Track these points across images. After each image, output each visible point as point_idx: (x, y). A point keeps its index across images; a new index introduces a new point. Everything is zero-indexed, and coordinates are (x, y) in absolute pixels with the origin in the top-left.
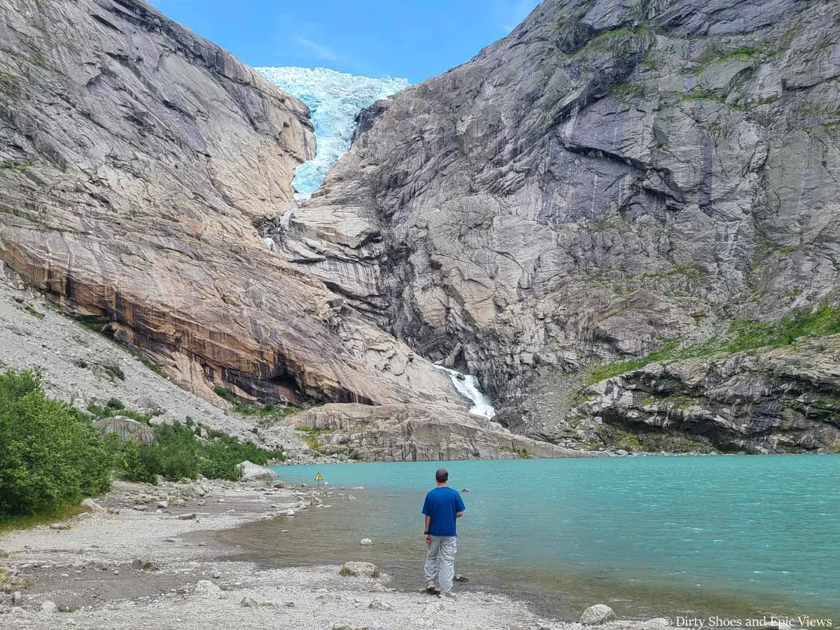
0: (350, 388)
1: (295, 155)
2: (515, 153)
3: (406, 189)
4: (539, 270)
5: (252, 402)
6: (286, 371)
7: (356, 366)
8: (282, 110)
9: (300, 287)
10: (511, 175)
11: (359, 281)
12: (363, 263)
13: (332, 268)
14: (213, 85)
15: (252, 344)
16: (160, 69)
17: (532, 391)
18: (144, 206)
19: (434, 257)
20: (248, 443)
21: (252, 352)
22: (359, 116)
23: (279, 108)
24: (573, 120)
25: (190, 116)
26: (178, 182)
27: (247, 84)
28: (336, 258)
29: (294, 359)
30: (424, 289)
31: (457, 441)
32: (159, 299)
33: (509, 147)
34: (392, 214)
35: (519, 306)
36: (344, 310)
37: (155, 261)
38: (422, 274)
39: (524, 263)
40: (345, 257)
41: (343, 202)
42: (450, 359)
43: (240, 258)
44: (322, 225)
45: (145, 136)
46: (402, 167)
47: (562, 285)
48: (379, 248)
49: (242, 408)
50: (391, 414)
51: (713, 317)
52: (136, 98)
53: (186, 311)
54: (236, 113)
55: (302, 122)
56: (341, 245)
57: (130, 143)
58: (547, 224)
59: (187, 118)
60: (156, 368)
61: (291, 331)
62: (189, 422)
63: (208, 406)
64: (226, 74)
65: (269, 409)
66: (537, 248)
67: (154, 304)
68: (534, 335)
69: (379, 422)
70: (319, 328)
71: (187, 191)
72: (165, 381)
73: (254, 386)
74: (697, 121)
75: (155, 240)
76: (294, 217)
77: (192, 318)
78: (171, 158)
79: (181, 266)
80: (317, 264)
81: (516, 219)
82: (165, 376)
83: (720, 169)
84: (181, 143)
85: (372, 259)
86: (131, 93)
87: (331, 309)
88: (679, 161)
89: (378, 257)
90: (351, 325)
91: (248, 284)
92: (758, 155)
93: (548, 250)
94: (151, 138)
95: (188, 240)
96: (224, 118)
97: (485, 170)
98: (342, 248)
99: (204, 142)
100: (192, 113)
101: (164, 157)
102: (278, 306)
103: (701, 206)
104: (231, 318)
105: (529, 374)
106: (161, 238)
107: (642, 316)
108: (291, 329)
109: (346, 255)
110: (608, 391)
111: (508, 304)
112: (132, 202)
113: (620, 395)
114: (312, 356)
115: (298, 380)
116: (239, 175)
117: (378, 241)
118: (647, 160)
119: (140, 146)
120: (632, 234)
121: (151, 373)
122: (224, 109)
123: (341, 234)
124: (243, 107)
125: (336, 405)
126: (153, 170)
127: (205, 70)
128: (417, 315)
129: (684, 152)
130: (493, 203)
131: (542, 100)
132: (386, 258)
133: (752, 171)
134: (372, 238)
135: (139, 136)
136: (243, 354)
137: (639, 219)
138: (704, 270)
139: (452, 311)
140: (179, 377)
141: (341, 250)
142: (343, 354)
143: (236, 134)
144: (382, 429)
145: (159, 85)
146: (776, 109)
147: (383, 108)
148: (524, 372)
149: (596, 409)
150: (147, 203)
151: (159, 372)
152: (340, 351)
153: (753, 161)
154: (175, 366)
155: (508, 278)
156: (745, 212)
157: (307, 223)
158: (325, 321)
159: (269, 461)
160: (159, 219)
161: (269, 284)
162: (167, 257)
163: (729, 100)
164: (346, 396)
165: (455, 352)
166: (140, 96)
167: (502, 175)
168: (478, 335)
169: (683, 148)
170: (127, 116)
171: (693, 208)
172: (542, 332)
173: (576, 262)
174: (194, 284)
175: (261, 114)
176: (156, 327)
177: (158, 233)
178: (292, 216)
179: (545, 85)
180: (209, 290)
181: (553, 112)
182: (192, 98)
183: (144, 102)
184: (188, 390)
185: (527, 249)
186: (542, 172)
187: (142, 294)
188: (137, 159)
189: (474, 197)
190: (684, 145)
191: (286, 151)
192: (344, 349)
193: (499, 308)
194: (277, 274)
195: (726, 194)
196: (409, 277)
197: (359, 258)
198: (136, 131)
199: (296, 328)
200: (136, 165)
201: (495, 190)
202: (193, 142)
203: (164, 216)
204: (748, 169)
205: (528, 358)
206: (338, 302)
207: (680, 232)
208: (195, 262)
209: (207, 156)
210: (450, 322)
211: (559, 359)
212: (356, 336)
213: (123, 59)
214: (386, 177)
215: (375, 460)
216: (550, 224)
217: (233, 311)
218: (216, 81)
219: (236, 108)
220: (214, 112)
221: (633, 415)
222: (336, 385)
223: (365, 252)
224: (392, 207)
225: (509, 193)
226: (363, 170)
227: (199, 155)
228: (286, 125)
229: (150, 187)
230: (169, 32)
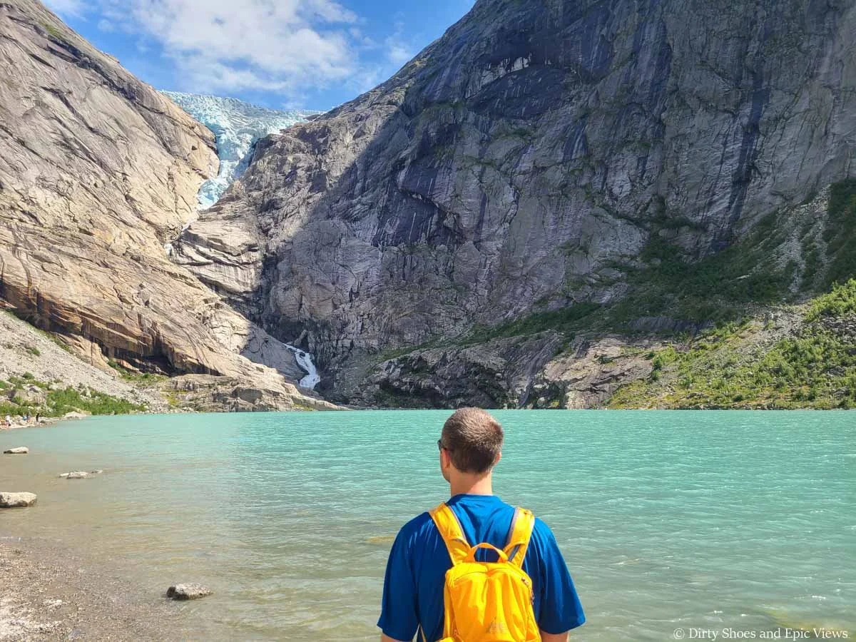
0: (206, 364)
1: (201, 172)
2: (363, 190)
3: (281, 212)
4: (366, 280)
5: (135, 372)
6: (161, 352)
7: (213, 348)
8: (192, 135)
9: (184, 288)
10: (359, 206)
11: (238, 281)
12: (241, 267)
13: (218, 269)
14: (133, 113)
15: (137, 331)
16: (87, 99)
17: (345, 366)
18: (66, 222)
19: (295, 266)
20: (122, 400)
21: (137, 338)
22: (255, 145)
23: (189, 134)
24: (406, 169)
25: (111, 140)
26: (96, 200)
27: (162, 113)
28: (220, 262)
29: (167, 343)
30: (285, 289)
31: (267, 399)
32: (70, 298)
33: (359, 185)
34: (269, 230)
35: (349, 305)
36: (217, 306)
37: (70, 269)
38: (285, 278)
39: (357, 274)
40: (228, 262)
41: (231, 218)
42: (298, 341)
43: (139, 265)
44: (212, 237)
45: (71, 158)
46: (280, 194)
47: (380, 291)
48: (256, 256)
49: (127, 375)
50: (228, 382)
51: (465, 320)
52: (65, 126)
53: (89, 307)
54: (152, 137)
55: (209, 146)
56: (226, 253)
57: (57, 166)
58: (377, 246)
59: (109, 143)
60: (65, 347)
61: (168, 323)
62: (81, 386)
63: (102, 375)
64: (145, 105)
65: (146, 377)
66: (368, 263)
67: (66, 302)
68: (354, 326)
69: (219, 387)
70: (192, 321)
71: (103, 207)
72: (71, 356)
73: (137, 361)
74: (481, 182)
75: (71, 251)
76: (191, 229)
77: (95, 313)
78: (92, 177)
79: (89, 272)
80: (206, 266)
81: (357, 241)
82: (72, 353)
83: (488, 218)
84: (102, 164)
85: (248, 264)
86: (60, 122)
87: (207, 305)
88: (466, 209)
89: (254, 263)
90: (221, 316)
91: (141, 286)
92: (512, 211)
93: (374, 266)
94: (77, 159)
95: (98, 250)
96: (141, 141)
97: (341, 201)
98: (226, 255)
99: (122, 162)
100: (113, 138)
101: (86, 177)
102: (161, 304)
103: (475, 243)
104: (123, 313)
105: (346, 354)
106: (77, 250)
107: (422, 317)
108: (168, 321)
109: (229, 260)
110: (388, 368)
111: (341, 304)
112: (56, 218)
113: (394, 371)
114: (181, 342)
115: (170, 357)
116: (150, 190)
117: (256, 251)
118: (448, 205)
119: (67, 168)
120: (431, 258)
121: (60, 350)
122: (140, 134)
123: (225, 244)
124: (158, 132)
125: (192, 375)
126: (75, 190)
127: (127, 101)
128: (278, 308)
129: (469, 203)
130: (343, 226)
131: (387, 151)
132: (260, 264)
133: (507, 221)
134: (250, 248)
135: (67, 159)
136: (130, 339)
137: (438, 247)
138: (467, 287)
139: (303, 306)
140: (83, 353)
141: (224, 257)
142: (206, 340)
143: (150, 155)
144: (220, 391)
145: (85, 113)
146: (527, 180)
147: (273, 141)
148: (343, 352)
149: (378, 379)
150: (68, 218)
151: (67, 350)
152: (204, 337)
153: (509, 214)
154: (80, 346)
155: (345, 285)
156: (498, 249)
157: (200, 235)
158: (200, 314)
159: (131, 412)
160: (77, 233)
161: (158, 286)
162: (79, 265)
163: (503, 168)
164: (201, 369)
165: (302, 337)
166: (68, 124)
167: (353, 206)
168: (318, 325)
169: (469, 200)
170: (56, 141)
171: (469, 243)
172: (360, 325)
173: (391, 276)
174: (98, 287)
175: (173, 138)
176: (67, 318)
177: (75, 245)
178: (190, 228)
179: (390, 140)
180: (110, 291)
181: (393, 161)
182: (114, 124)
183: (71, 129)
184: (87, 362)
185: (360, 264)
186: (381, 206)
187: (57, 294)
188: (62, 180)
189: (330, 221)
190: (470, 198)
191: (193, 169)
192: (209, 336)
193: (335, 307)
194: (167, 277)
195: (489, 235)
196: (275, 280)
197: (239, 263)
198: (63, 154)
199: (172, 321)
200: (61, 185)
201: (346, 217)
202: (111, 163)
203: (81, 230)
204: (504, 220)
205: (347, 343)
206: (212, 300)
207: (460, 259)
208: (102, 268)
209: (124, 174)
210: (301, 314)
211: (366, 344)
212: (225, 324)
213: (56, 92)
214: (266, 200)
215: (211, 411)
216: (380, 246)
217: (126, 307)
218: (135, 110)
219: (151, 133)
220: (133, 136)
221: (396, 384)
222: (195, 362)
223: (244, 258)
224: (270, 225)
225: (355, 220)
226: (249, 193)
227: (117, 173)
228: (194, 148)
229: (72, 204)
230: (97, 68)
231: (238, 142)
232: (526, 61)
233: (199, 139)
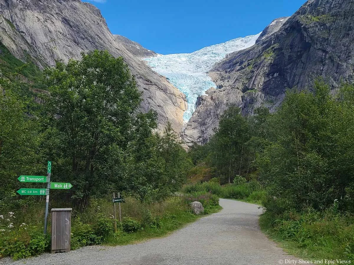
1: (183, 110)
3: (207, 126)
16: (156, 96)
22: (198, 98)
23: (179, 98)
25: (162, 107)
27: (172, 94)
34: (204, 131)
41: (194, 128)
44: (191, 135)
46: (206, 121)
48: (201, 139)
55: (184, 100)
56: (194, 139)
64: (168, 92)
84: (163, 116)
89: (201, 141)
96: (168, 105)
99: (166, 114)
122: (168, 102)
123: (194, 137)
124: (172, 100)
127: (163, 93)
132: (202, 141)
134: (200, 137)
143: (171, 109)
145: (156, 102)
157: (188, 134)
175: (175, 101)
182: (162, 102)
191: (181, 109)
197: (197, 141)
214: (203, 122)
218: (166, 95)
219: (170, 101)
220: (166, 104)
226: (198, 120)
227: (166, 118)
228: (181, 103)
230: (156, 85)
231: (193, 98)
232: (278, 74)
233: (182, 99)
